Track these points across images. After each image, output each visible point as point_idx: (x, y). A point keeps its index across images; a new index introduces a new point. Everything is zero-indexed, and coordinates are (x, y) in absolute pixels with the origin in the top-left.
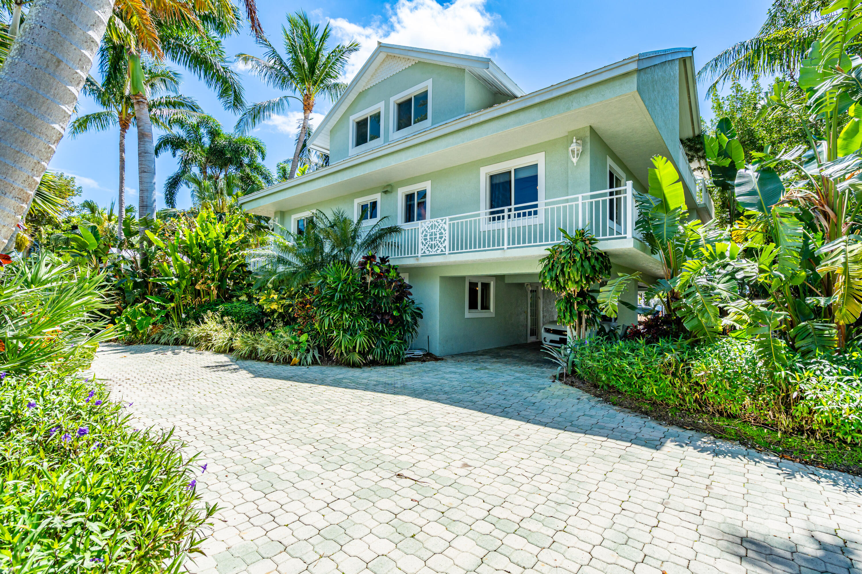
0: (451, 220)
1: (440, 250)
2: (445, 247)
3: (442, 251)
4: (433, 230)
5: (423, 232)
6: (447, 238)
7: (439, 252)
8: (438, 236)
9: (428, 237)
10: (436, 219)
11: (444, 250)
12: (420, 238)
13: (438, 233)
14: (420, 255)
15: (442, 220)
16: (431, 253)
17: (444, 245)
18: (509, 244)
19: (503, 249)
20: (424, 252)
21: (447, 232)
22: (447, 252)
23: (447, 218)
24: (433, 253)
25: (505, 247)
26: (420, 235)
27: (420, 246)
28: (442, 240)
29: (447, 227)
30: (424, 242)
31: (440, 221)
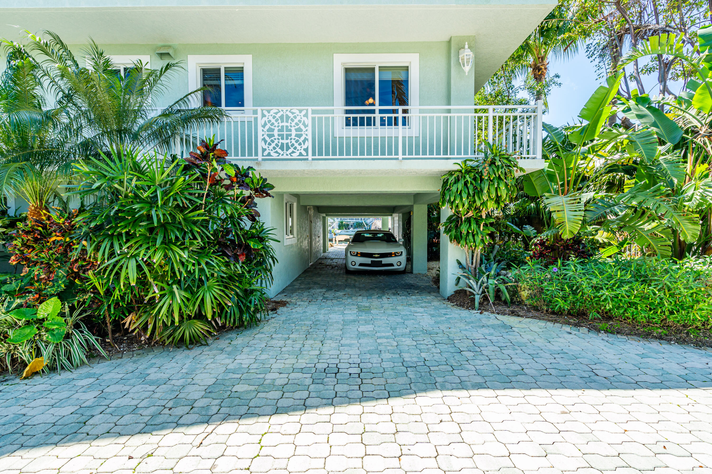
0: (314, 112)
1: (298, 153)
2: (306, 150)
3: (301, 154)
4: (285, 124)
5: (265, 124)
6: (310, 138)
7: (295, 156)
8: (294, 133)
9: (276, 133)
10: (289, 108)
11: (304, 153)
12: (260, 133)
13: (293, 129)
14: (260, 157)
15: (300, 111)
16: (280, 157)
17: (305, 147)
18: (404, 153)
19: (397, 159)
20: (269, 154)
21: (310, 128)
22: (310, 157)
23: (310, 109)
24: (285, 157)
25: (400, 156)
26: (260, 128)
27: (261, 144)
28: (301, 140)
29: (309, 122)
30: (269, 140)
31: (297, 112)
